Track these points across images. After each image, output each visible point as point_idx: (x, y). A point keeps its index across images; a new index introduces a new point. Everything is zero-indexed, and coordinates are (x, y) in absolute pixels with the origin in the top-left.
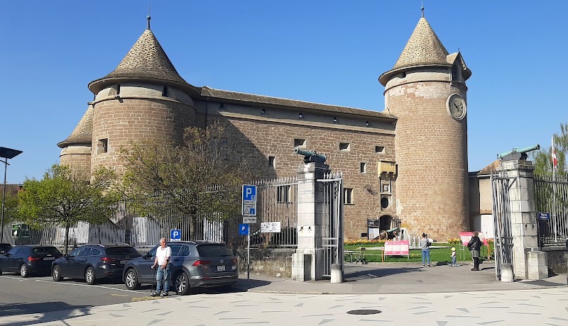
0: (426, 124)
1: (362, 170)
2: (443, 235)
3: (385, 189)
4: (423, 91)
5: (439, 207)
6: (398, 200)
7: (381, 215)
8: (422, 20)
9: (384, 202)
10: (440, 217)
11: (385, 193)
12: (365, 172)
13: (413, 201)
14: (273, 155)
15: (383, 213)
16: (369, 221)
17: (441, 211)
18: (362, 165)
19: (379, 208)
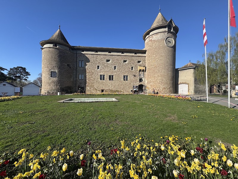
0: (156, 50)
1: (132, 69)
2: (161, 92)
3: (141, 75)
4: (155, 38)
5: (160, 81)
6: (146, 79)
7: (139, 84)
8: (160, 13)
9: (141, 80)
10: (160, 85)
11: (141, 77)
12: (133, 70)
13: (150, 79)
14: (99, 65)
15: (140, 84)
16: (133, 86)
17: (161, 83)
18: (132, 67)
19: (139, 82)
